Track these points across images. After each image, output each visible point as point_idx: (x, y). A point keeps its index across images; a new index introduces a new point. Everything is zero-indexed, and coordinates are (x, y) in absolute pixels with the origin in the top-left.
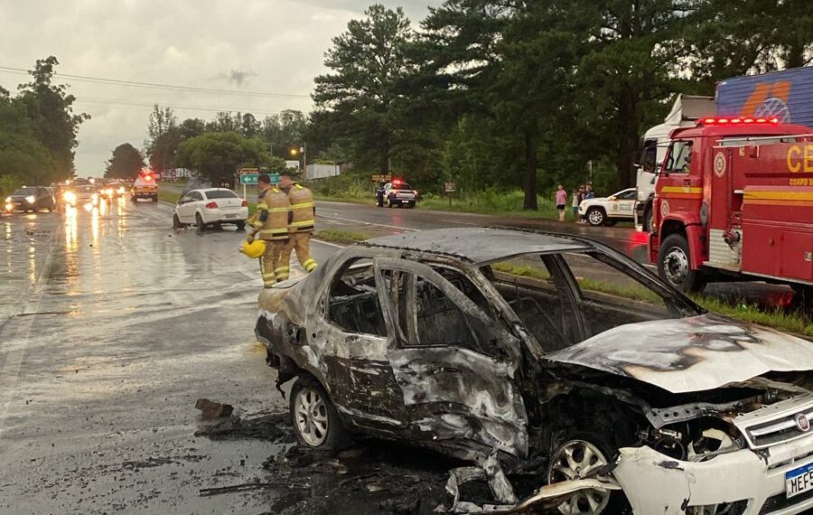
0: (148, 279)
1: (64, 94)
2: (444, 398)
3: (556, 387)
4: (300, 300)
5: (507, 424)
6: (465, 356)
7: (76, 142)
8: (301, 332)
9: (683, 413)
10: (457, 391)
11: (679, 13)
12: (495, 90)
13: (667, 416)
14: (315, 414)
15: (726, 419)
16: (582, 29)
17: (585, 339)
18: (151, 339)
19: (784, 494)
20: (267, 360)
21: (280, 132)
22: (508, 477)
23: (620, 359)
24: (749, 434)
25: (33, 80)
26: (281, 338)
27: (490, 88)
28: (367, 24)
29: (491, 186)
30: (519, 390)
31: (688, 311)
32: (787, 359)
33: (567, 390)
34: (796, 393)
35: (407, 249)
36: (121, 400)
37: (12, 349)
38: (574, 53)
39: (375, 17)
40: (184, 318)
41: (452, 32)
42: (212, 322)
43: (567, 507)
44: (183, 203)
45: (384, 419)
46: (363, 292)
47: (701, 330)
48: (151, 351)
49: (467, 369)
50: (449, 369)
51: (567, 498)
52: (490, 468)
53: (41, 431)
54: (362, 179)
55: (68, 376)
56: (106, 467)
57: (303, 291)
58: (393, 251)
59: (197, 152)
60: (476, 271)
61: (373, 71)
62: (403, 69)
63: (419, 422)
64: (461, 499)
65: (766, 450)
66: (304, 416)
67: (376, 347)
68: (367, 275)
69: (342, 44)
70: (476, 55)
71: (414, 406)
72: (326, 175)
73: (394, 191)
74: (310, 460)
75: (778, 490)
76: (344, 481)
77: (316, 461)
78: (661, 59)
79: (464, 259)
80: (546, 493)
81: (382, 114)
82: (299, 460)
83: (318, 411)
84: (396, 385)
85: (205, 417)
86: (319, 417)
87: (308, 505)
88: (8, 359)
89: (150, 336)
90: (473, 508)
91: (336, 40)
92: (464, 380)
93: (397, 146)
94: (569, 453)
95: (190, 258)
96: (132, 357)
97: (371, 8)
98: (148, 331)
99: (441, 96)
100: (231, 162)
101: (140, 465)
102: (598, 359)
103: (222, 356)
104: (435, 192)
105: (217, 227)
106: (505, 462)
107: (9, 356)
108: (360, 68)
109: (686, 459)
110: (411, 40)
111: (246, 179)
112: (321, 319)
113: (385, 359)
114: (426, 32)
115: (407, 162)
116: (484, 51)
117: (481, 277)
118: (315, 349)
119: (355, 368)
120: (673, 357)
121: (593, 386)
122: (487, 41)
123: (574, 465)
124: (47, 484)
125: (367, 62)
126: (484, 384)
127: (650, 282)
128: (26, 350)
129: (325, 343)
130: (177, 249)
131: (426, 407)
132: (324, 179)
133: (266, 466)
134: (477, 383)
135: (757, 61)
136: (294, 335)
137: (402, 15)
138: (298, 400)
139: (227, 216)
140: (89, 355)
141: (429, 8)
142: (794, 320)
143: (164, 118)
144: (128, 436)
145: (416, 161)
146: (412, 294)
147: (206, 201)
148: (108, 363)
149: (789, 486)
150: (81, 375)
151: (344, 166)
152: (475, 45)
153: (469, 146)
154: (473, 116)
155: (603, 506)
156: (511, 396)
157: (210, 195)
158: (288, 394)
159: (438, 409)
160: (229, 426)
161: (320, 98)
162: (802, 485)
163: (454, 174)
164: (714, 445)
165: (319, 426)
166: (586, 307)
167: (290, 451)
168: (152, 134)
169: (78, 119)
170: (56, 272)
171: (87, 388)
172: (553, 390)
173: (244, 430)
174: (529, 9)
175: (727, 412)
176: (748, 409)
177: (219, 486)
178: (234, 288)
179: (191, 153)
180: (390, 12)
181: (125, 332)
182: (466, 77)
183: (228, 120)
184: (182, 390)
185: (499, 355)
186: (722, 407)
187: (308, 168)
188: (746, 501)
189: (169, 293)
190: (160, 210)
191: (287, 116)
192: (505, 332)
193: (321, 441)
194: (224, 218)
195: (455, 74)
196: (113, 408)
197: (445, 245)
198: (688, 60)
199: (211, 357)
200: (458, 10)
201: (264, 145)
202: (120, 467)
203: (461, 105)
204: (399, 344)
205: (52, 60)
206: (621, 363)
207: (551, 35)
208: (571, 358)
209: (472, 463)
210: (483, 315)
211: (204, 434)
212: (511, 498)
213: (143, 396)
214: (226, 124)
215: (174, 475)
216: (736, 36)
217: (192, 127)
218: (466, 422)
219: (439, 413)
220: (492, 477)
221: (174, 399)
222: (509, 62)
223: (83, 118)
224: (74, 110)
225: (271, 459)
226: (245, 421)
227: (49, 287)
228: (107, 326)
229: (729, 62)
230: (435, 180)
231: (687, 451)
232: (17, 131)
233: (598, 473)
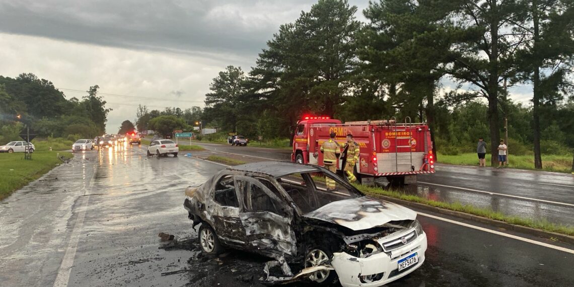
0: (137, 179)
1: (101, 100)
2: (263, 232)
3: (308, 227)
4: (203, 192)
5: (288, 243)
6: (271, 215)
7: (106, 120)
8: (203, 205)
9: (358, 238)
10: (267, 229)
11: (348, 71)
12: (278, 100)
13: (352, 239)
14: (209, 239)
15: (375, 240)
16: (311, 76)
17: (318, 208)
18: (139, 206)
19: (398, 269)
20: (189, 217)
21: (191, 115)
22: (289, 265)
23: (333, 216)
24: (383, 246)
25: (88, 95)
26: (195, 208)
27: (276, 99)
28: (227, 73)
29: (277, 137)
30: (293, 229)
31: (358, 194)
32: (397, 215)
33: (312, 229)
34: (401, 229)
35: (247, 171)
36: (127, 233)
37: (81, 211)
38: (308, 86)
39: (230, 71)
40: (153, 196)
41: (261, 77)
42: (164, 198)
43: (313, 277)
44: (151, 145)
45: (238, 241)
46: (228, 188)
47: (364, 203)
48: (139, 211)
49: (272, 220)
50: (264, 220)
51: (313, 273)
52: (281, 261)
53: (94, 248)
54: (225, 134)
55: (104, 223)
56: (121, 263)
57: (204, 189)
58: (241, 172)
59: (157, 124)
60: (275, 181)
61: (229, 91)
62: (241, 91)
63: (252, 242)
64: (270, 275)
65: (390, 252)
66: (204, 240)
67: (234, 212)
68: (230, 181)
69: (217, 81)
70: (270, 86)
71: (250, 236)
72: (210, 133)
73: (238, 140)
74: (207, 259)
75: (395, 268)
76: (221, 268)
77: (209, 259)
78: (341, 88)
79: (270, 175)
80: (305, 272)
81: (233, 109)
82: (203, 259)
83: (210, 238)
84: (243, 228)
85: (163, 240)
86: (210, 240)
87: (207, 279)
88: (79, 216)
89: (138, 204)
90: (275, 279)
91: (214, 79)
92: (271, 225)
93: (239, 121)
94: (313, 254)
95: (154, 169)
96: (131, 214)
97: (228, 67)
98: (138, 202)
99: (257, 102)
100: (170, 128)
101: (136, 262)
102: (324, 216)
103: (169, 213)
104: (254, 139)
105: (165, 155)
106: (288, 258)
107: (79, 214)
108: (224, 91)
109: (359, 257)
110: (244, 80)
111: (178, 135)
112: (212, 200)
113: (238, 217)
114: (250, 77)
115: (243, 128)
116: (273, 84)
117: (277, 183)
118: (209, 213)
119: (225, 220)
120: (354, 215)
121: (323, 227)
122: (275, 80)
123: (315, 259)
124: (96, 272)
125: (227, 88)
126: (279, 227)
127: (343, 183)
128: (86, 211)
129: (213, 210)
130: (148, 165)
131: (255, 236)
132: (209, 134)
133: (189, 262)
134: (276, 226)
135: (378, 90)
136: (200, 206)
137: (241, 70)
138: (201, 234)
139: (170, 151)
140: (113, 213)
141: (252, 67)
142: (396, 193)
143: (143, 110)
144: (130, 249)
145: (247, 127)
146: (249, 189)
147: (161, 145)
148: (121, 216)
149: (400, 266)
150: (110, 222)
151: (218, 129)
152: (270, 82)
153: (268, 121)
154: (270, 109)
155: (327, 276)
156: (289, 232)
157: (162, 142)
158: (198, 230)
159: (260, 237)
160: (173, 244)
161: (208, 103)
162: (404, 266)
163: (262, 132)
164: (370, 251)
165: (210, 244)
166: (318, 193)
167: (199, 255)
168: (138, 116)
169: (107, 110)
170: (99, 176)
171: (112, 228)
172: (306, 229)
173: (179, 246)
174: (291, 69)
175: (375, 237)
176: (383, 235)
177: (169, 271)
178: (173, 182)
179: (154, 124)
180: (236, 69)
181: (128, 202)
182: (266, 95)
183: (170, 111)
184: (152, 228)
185: (284, 215)
186: (373, 235)
187: (203, 130)
188: (383, 273)
189: (146, 185)
190: (141, 148)
191: (194, 109)
192: (287, 206)
193: (212, 250)
194: (168, 152)
195: (262, 93)
196: (124, 237)
197: (263, 169)
198: (352, 89)
199: (164, 213)
200: (263, 69)
201: (185, 121)
202: (127, 264)
203: (265, 105)
204: (244, 210)
205: (97, 87)
206: (333, 218)
207: (299, 79)
208: (314, 216)
209: (274, 259)
210: (279, 199)
211: (162, 248)
212: (290, 274)
213: (136, 231)
214: (169, 112)
215: (150, 267)
216: (370, 80)
217: (155, 114)
218: (271, 242)
219: (260, 238)
220: (282, 265)
221: (149, 233)
222: (283, 89)
223: (109, 110)
224: (105, 107)
225: (191, 259)
226: (179, 242)
227: (96, 183)
228: (120, 200)
229: (367, 90)
230: (254, 135)
231: (360, 253)
232: (82, 116)
233: (325, 263)
